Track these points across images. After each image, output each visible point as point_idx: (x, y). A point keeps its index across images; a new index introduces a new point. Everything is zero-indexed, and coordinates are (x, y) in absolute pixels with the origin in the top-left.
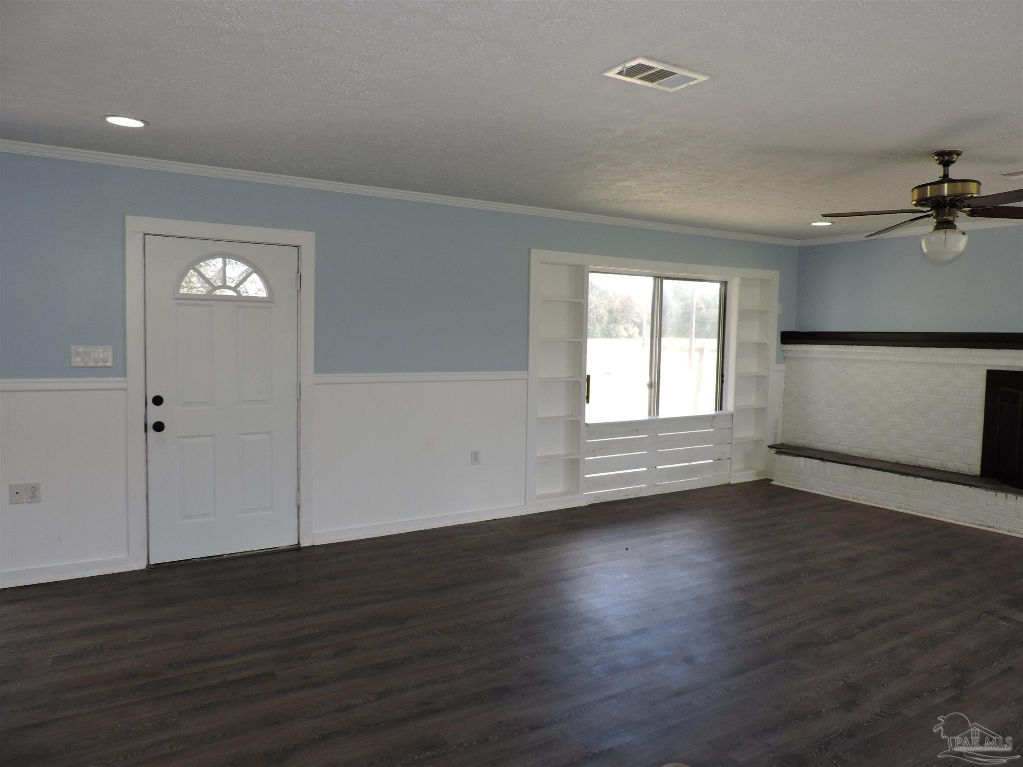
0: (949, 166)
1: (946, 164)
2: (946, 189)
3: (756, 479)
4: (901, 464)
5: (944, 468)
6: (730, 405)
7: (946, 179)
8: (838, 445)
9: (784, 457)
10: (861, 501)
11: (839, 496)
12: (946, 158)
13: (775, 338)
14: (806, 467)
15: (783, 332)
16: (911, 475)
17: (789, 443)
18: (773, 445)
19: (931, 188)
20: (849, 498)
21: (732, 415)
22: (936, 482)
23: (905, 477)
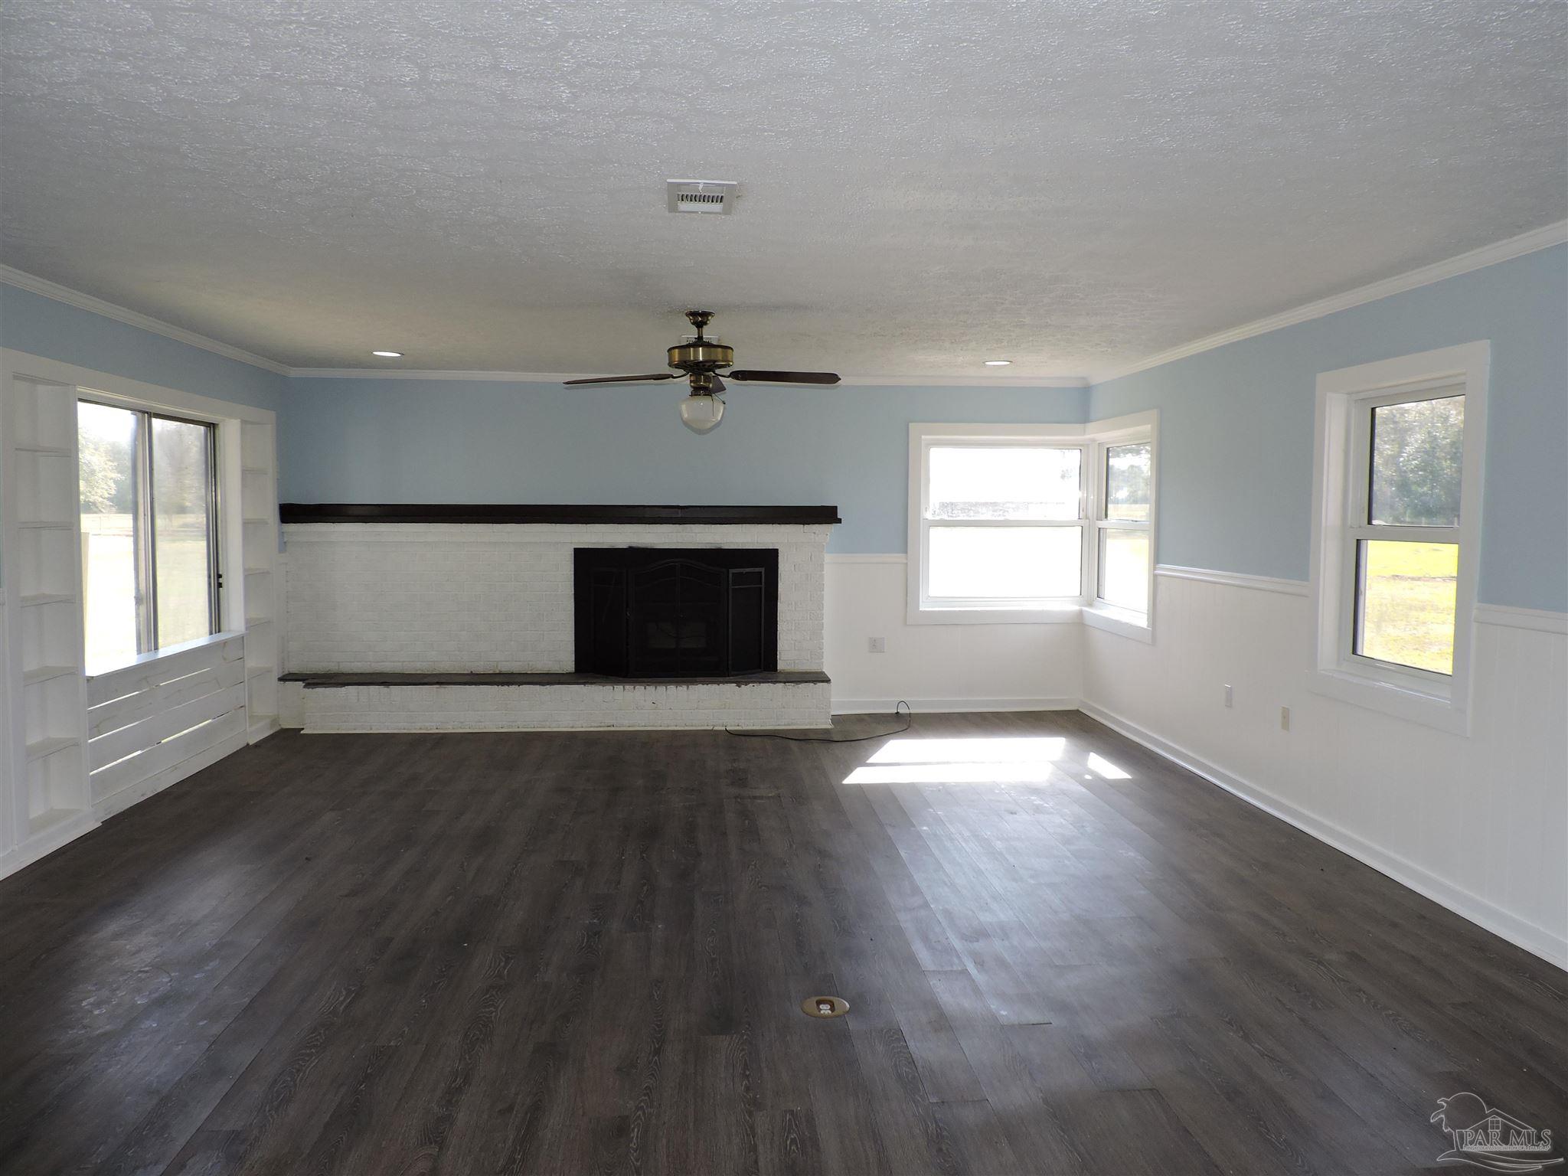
0: (702, 327)
1: (700, 325)
2: (701, 354)
3: (271, 732)
4: (477, 674)
5: (531, 670)
6: (236, 622)
7: (700, 342)
8: (383, 662)
9: (320, 690)
10: (449, 729)
11: (415, 729)
12: (700, 319)
13: (272, 515)
14: (358, 700)
15: (284, 504)
16: (512, 684)
17: (301, 670)
18: (284, 676)
19: (679, 354)
20: (431, 729)
21: (243, 637)
22: (545, 687)
23: (507, 687)
